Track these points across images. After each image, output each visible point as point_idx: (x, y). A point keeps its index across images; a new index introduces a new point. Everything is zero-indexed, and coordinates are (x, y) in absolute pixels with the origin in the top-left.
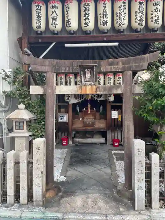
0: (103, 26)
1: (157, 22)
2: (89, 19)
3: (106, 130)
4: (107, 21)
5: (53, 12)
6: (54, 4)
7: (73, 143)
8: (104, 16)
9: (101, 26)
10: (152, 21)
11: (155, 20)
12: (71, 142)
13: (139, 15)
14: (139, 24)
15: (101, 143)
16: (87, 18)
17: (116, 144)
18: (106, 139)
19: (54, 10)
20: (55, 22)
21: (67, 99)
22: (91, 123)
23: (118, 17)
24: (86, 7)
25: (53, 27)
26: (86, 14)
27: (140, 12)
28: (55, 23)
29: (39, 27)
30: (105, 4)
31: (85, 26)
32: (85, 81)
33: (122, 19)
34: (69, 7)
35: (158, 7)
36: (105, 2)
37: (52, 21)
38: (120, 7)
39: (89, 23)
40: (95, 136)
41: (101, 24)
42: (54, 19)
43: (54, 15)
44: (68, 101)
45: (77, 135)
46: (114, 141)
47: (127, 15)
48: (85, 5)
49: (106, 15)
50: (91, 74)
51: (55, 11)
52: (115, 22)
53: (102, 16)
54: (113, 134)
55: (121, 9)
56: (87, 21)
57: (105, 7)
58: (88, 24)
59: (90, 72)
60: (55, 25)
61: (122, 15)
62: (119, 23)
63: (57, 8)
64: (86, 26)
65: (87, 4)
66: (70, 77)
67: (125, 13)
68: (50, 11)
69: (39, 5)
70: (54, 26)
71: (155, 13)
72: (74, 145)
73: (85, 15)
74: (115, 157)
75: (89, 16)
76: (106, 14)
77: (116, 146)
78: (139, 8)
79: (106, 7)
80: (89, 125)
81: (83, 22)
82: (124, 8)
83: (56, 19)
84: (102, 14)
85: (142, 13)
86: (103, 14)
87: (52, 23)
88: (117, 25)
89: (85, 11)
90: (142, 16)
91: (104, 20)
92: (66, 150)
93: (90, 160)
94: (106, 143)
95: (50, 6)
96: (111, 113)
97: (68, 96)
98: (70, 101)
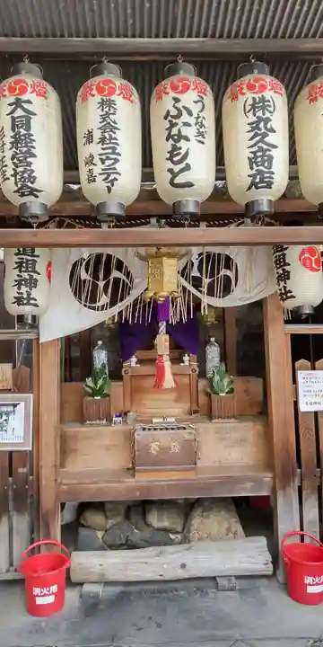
3: (274, 490)
21: (19, 301)
44: (27, 310)
66: (18, 103)
96: (295, 381)
97: (25, 280)
98: (45, 311)
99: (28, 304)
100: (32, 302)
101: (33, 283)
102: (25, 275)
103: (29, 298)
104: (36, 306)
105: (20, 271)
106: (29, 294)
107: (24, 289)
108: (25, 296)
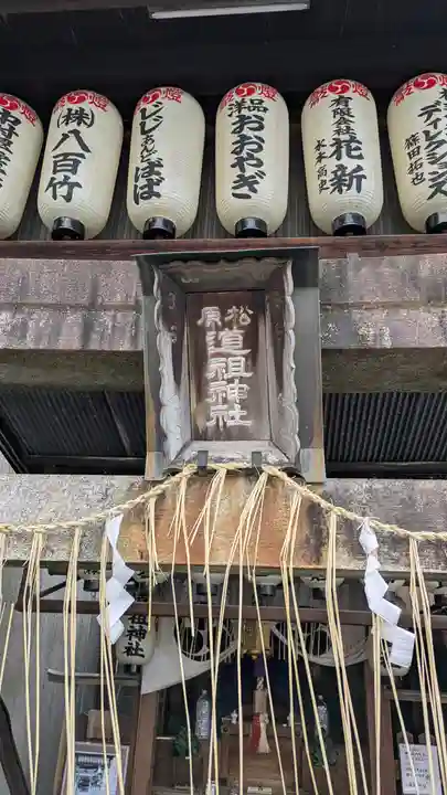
0: (341, 191)
2: (258, 160)
4: (359, 168)
5: (65, 137)
6: (75, 107)
8: (344, 150)
9: (324, 200)
16: (251, 157)
19: (73, 126)
20: (69, 174)
21: (129, 651)
23: (423, 154)
24: (245, 112)
25: (55, 197)
26: (243, 140)
28: (66, 178)
30: (342, 101)
31: (238, 191)
32: (198, 435)
34: (159, 114)
36: (346, 95)
37: (55, 172)
38: (429, 112)
39: (258, 178)
41: (328, 184)
43: (72, 146)
44: (134, 660)
48: (240, 105)
49: (354, 145)
50: (253, 359)
51: (76, 133)
53: (329, 151)
55: (438, 119)
56: (250, 171)
58: (257, 183)
59: (251, 340)
60: (66, 187)
62: (433, 180)
63: (88, 122)
64: (245, 190)
65: (252, 101)
69: (5, 114)
70: (62, 191)
73: (242, 148)
75: (260, 148)
76: (353, 139)
79: (353, 112)
81: (226, 175)
83: (77, 163)
84: (329, 141)
86: (338, 143)
87: (53, 179)
88: (415, 196)
89: (238, 130)
91: (341, 167)
95: (57, 116)
97: (135, 631)
98: (149, 662)
99: (136, 654)
100: (140, 652)
101: (142, 634)
102: (137, 627)
103: (137, 649)
104: (143, 656)
105: (133, 622)
106: (137, 644)
107: (134, 640)
108: (134, 646)
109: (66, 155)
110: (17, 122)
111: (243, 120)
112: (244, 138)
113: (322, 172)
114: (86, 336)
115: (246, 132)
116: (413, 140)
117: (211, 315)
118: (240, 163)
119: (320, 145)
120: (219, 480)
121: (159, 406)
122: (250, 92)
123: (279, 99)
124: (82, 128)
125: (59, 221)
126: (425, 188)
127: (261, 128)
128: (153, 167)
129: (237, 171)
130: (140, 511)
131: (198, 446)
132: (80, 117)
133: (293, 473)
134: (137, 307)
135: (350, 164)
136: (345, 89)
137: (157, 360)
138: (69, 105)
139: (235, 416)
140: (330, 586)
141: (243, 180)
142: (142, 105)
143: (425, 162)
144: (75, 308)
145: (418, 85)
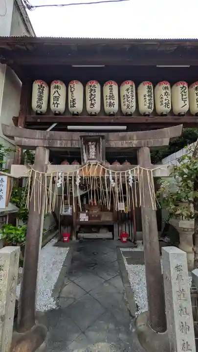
0: (110, 107)
1: (168, 105)
2: (95, 99)
3: (113, 224)
4: (114, 102)
5: (55, 92)
6: (56, 85)
7: (77, 238)
8: (111, 98)
9: (107, 109)
10: (162, 104)
11: (166, 103)
12: (74, 238)
13: (147, 98)
14: (149, 108)
15: (107, 239)
16: (93, 99)
17: (124, 239)
18: (113, 234)
19: (56, 90)
20: (57, 101)
22: (97, 216)
23: (126, 99)
24: (92, 88)
25: (55, 107)
27: (149, 96)
29: (40, 107)
30: (111, 86)
32: (88, 159)
33: (130, 101)
34: (74, 87)
35: (168, 91)
37: (54, 100)
38: (128, 90)
40: (101, 230)
41: (108, 105)
42: (57, 98)
43: (56, 94)
45: (82, 229)
46: (122, 236)
47: (134, 97)
48: (91, 86)
50: (96, 150)
51: (57, 91)
52: (122, 104)
53: (109, 98)
54: (120, 229)
55: (129, 92)
56: (93, 102)
57: (112, 89)
58: (94, 105)
59: (96, 147)
61: (129, 97)
63: (59, 88)
64: (92, 106)
65: (93, 85)
67: (132, 96)
68: (53, 91)
69: (41, 85)
70: (56, 105)
71: (165, 97)
72: (78, 241)
73: (91, 96)
74: (125, 259)
75: (95, 97)
76: (113, 96)
77: (124, 242)
78: (148, 92)
80: (95, 218)
81: (88, 103)
82: (132, 91)
84: (108, 95)
85: (151, 97)
86: (110, 96)
87: (54, 102)
88: (124, 108)
89: (90, 92)
90: (151, 99)
91: (111, 102)
92: (68, 248)
93: (96, 264)
94: (113, 239)
95: (52, 86)
109: (56, 97)
110: (44, 87)
111: (91, 90)
112: (92, 94)
113: (107, 102)
114: (71, 145)
115: (92, 93)
116: (124, 96)
117: (90, 143)
118: (91, 100)
119: (107, 96)
120: (91, 166)
121: (83, 156)
122: (93, 83)
123: (99, 85)
124: (58, 90)
125: (55, 112)
126: (126, 107)
127: (95, 92)
128: (74, 100)
129: (90, 102)
130: (81, 170)
131: (89, 161)
132: (57, 87)
133: (101, 164)
134: (78, 140)
135: (112, 101)
136: (112, 83)
137: (83, 149)
138: (55, 84)
139: (93, 157)
140: (106, 178)
141: (92, 104)
142: (70, 85)
143: (126, 101)
144: (69, 140)
145: (126, 83)
